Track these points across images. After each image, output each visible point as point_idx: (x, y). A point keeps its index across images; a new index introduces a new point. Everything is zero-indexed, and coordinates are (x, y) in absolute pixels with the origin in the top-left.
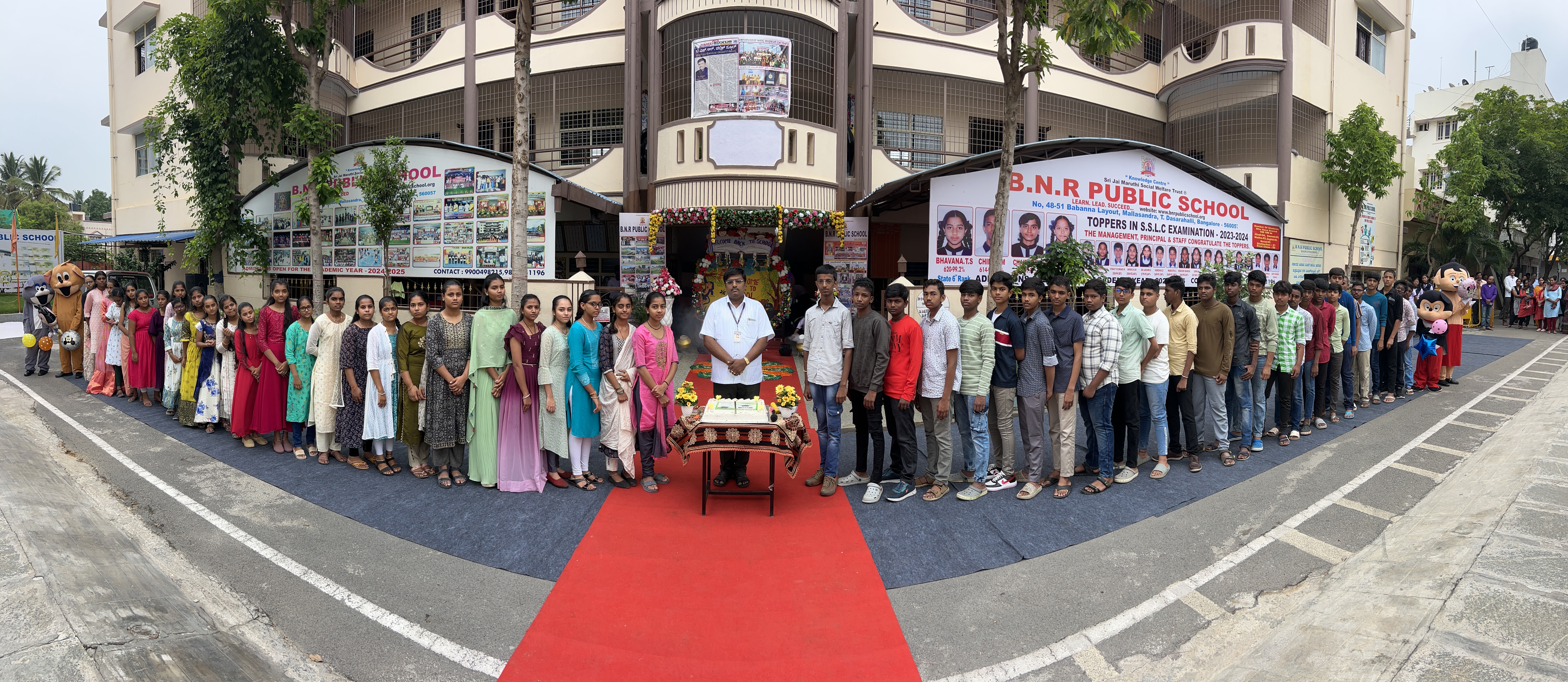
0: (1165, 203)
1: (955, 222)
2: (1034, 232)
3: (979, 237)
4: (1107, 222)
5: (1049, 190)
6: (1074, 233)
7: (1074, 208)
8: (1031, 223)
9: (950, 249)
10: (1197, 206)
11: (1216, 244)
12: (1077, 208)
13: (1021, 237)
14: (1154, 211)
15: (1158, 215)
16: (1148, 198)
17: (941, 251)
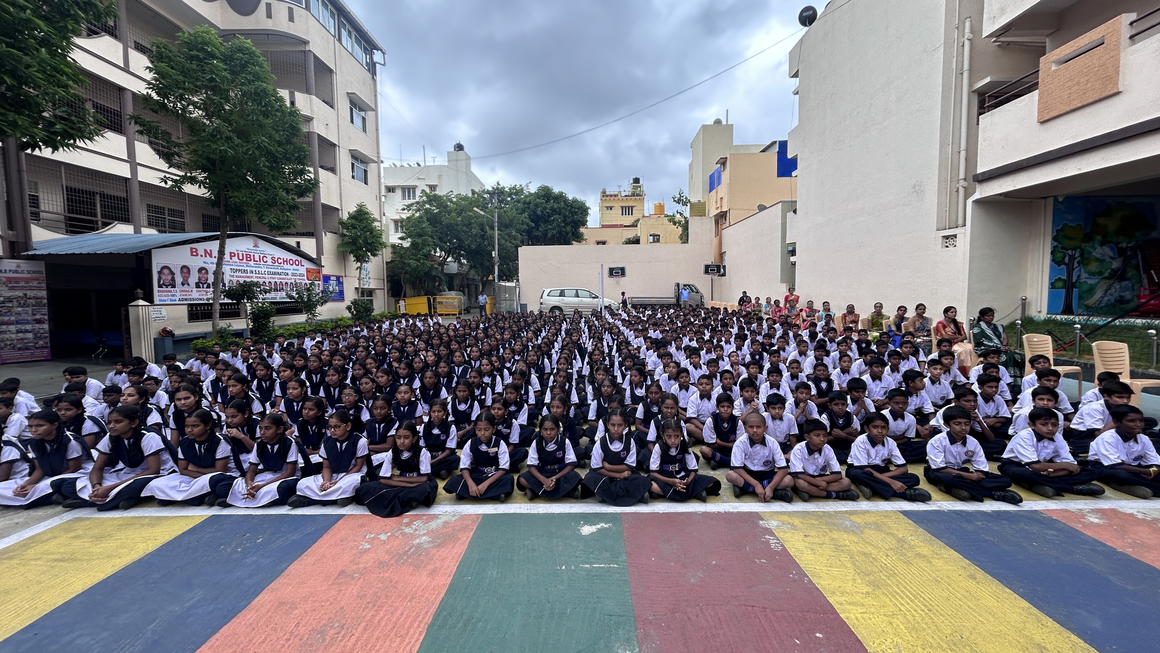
0: (265, 261)
1: (166, 271)
2: (205, 276)
3: (179, 279)
4: (239, 270)
5: (209, 255)
6: (224, 276)
8: (203, 272)
9: (165, 285)
10: (280, 261)
11: (290, 279)
13: (200, 279)
14: (260, 264)
15: (262, 266)
16: (257, 259)
17: (160, 286)
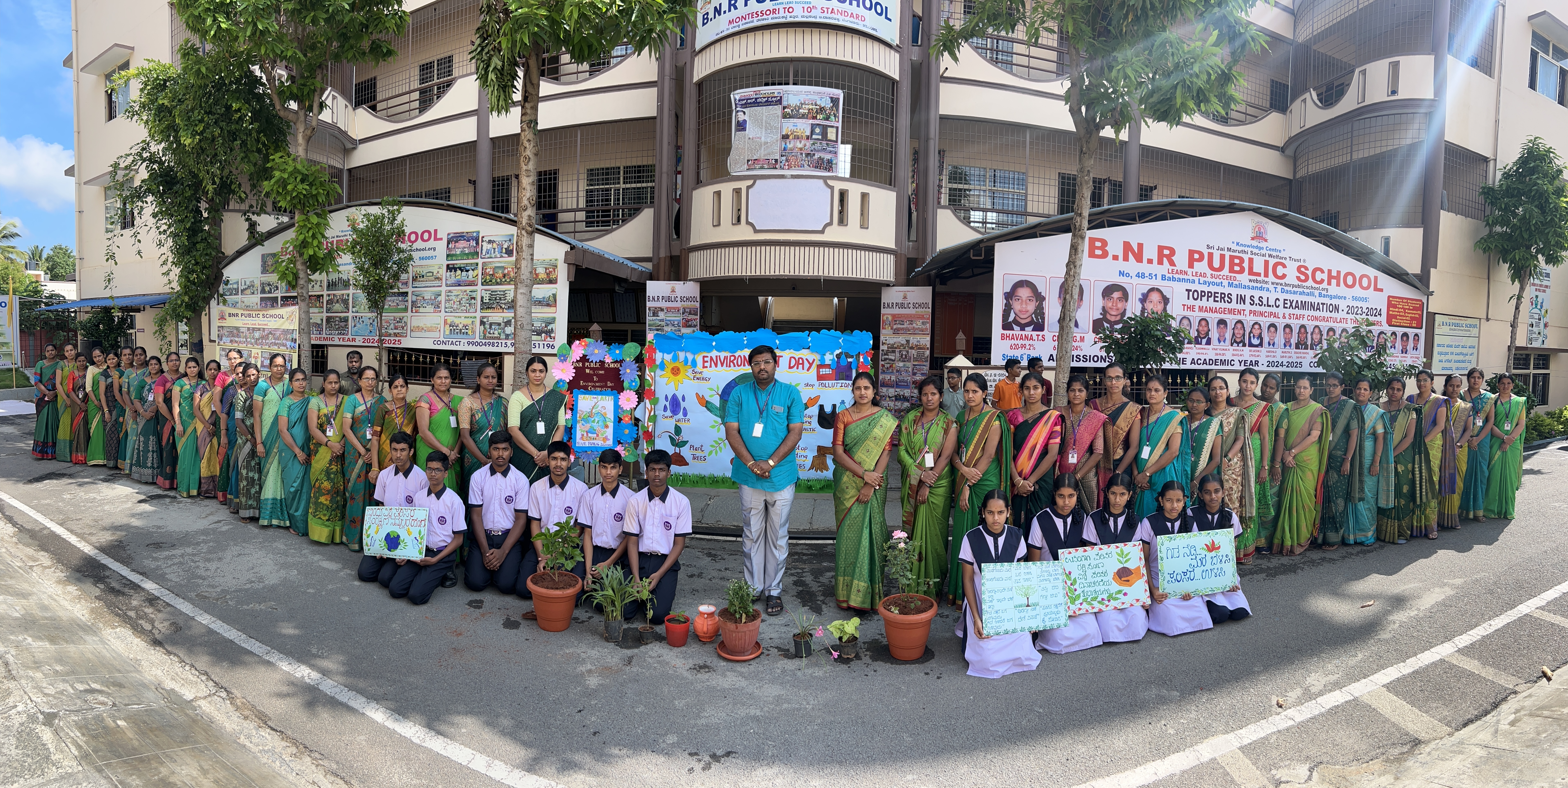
0: (1280, 274)
1: (1024, 293)
2: (1120, 305)
4: (1209, 295)
5: (1139, 258)
6: (1169, 307)
7: (1169, 279)
8: (1116, 295)
9: (1018, 325)
10: (1319, 276)
11: (1342, 321)
12: (1174, 279)
13: (1105, 311)
14: (1267, 282)
15: (1271, 287)
16: (1258, 267)
17: (1007, 326)
